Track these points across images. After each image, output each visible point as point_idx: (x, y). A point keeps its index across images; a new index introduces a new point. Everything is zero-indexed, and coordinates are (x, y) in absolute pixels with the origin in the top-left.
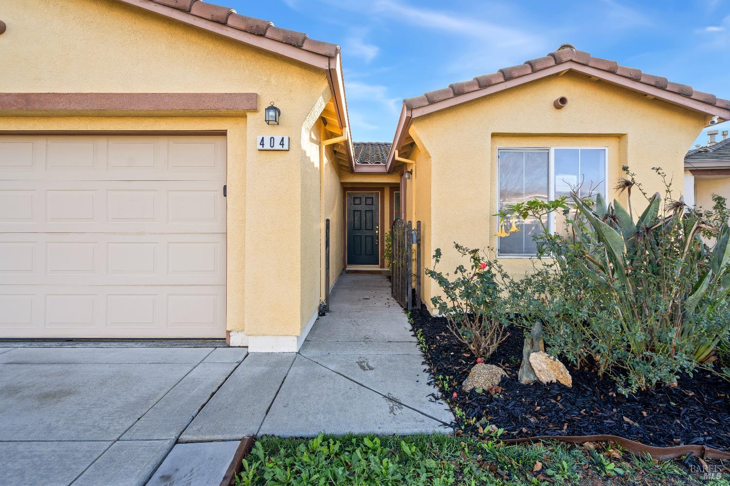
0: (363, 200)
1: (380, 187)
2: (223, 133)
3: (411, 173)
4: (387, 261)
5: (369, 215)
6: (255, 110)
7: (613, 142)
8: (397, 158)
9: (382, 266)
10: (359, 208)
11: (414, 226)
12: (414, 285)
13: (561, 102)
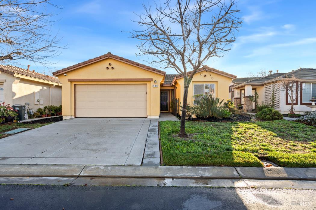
0: (164, 93)
1: (169, 90)
2: (147, 84)
3: (177, 87)
4: (171, 109)
5: (166, 97)
6: (152, 81)
7: (216, 83)
8: (174, 84)
9: (169, 111)
10: (163, 95)
11: (177, 99)
12: (177, 112)
13: (205, 76)
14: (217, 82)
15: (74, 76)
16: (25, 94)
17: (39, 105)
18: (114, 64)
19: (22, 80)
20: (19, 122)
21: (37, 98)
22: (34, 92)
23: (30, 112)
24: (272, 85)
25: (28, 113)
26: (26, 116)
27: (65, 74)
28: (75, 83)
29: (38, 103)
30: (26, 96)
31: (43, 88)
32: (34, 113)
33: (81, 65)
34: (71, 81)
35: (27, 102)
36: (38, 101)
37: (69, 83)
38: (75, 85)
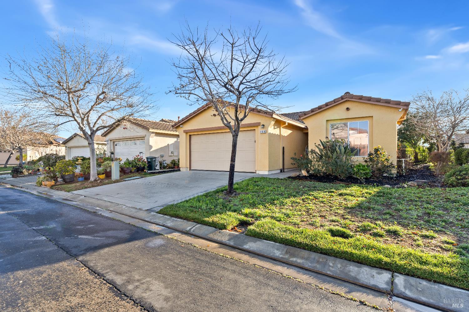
2: (255, 130)
7: (371, 119)
15: (189, 126)
16: (160, 147)
17: (173, 157)
19: (158, 134)
20: (147, 171)
21: (171, 149)
22: (168, 144)
23: (164, 163)
25: (161, 164)
26: (158, 167)
27: (181, 126)
28: (190, 134)
29: (172, 155)
30: (161, 148)
31: (177, 140)
32: (167, 164)
34: (186, 132)
35: (162, 154)
36: (172, 153)
37: (185, 134)
38: (190, 136)
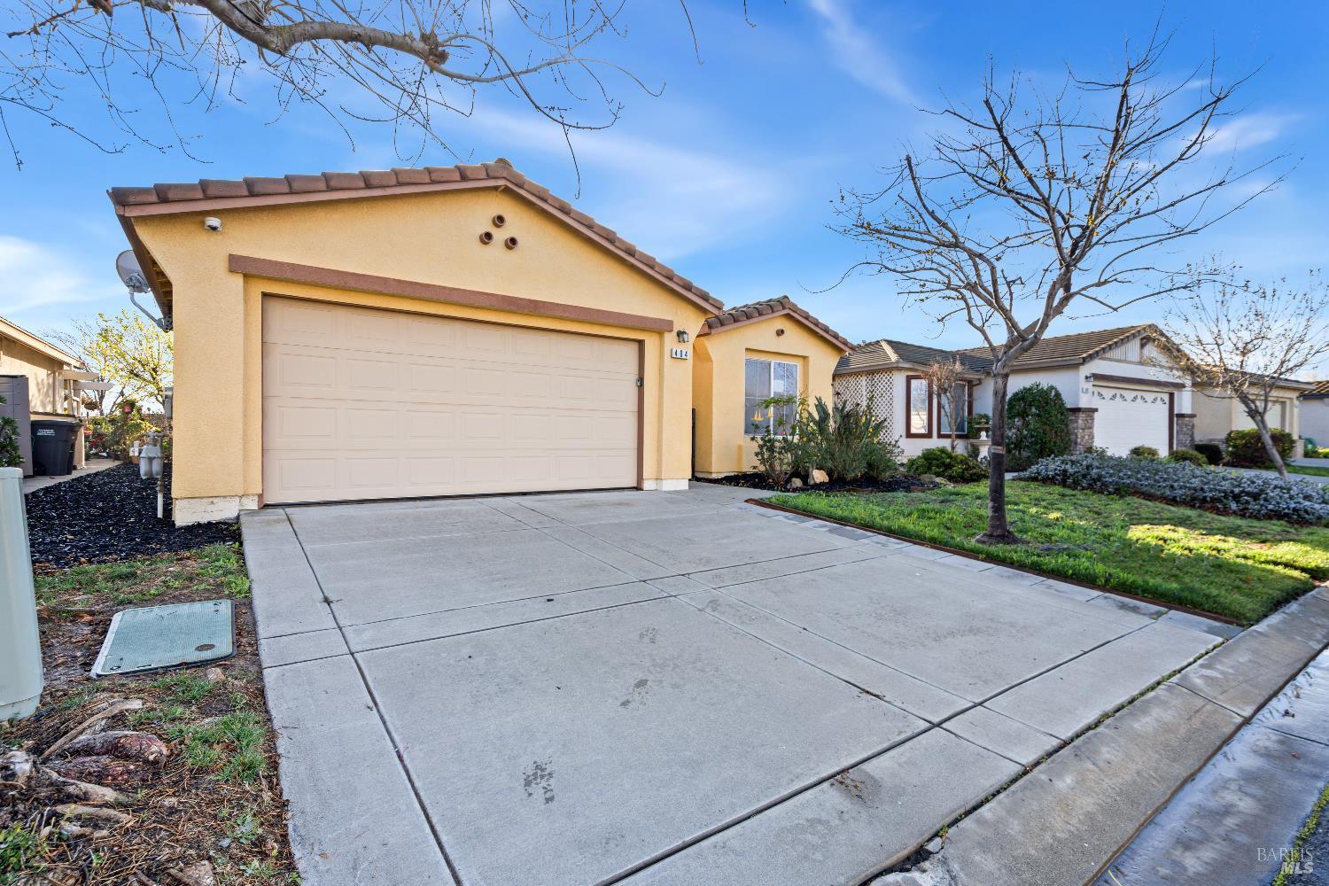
6: (671, 331)
7: (801, 360)
13: (780, 333)
14: (805, 358)
18: (519, 222)
24: (864, 378)
27: (212, 222)
28: (271, 290)
33: (345, 185)
34: (246, 269)
37: (238, 281)
38: (268, 297)
